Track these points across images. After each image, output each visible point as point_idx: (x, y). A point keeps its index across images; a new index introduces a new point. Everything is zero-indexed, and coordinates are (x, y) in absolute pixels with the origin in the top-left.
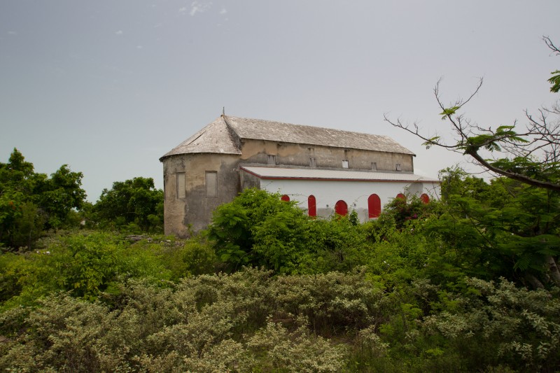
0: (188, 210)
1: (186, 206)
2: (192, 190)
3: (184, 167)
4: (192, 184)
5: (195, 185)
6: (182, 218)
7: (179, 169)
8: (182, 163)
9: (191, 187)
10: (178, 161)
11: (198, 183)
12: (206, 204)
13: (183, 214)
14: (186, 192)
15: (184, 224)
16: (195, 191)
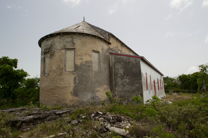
0: (77, 81)
1: (75, 78)
2: (82, 64)
3: (74, 44)
4: (81, 59)
5: (84, 60)
6: (71, 89)
7: (69, 46)
8: (72, 41)
9: (80, 61)
10: (68, 39)
11: (86, 58)
12: (93, 77)
13: (72, 85)
14: (75, 65)
15: (74, 95)
16: (84, 65)
